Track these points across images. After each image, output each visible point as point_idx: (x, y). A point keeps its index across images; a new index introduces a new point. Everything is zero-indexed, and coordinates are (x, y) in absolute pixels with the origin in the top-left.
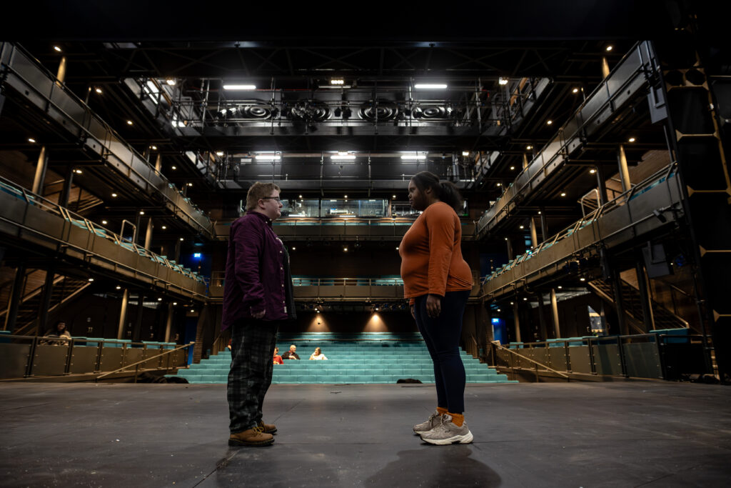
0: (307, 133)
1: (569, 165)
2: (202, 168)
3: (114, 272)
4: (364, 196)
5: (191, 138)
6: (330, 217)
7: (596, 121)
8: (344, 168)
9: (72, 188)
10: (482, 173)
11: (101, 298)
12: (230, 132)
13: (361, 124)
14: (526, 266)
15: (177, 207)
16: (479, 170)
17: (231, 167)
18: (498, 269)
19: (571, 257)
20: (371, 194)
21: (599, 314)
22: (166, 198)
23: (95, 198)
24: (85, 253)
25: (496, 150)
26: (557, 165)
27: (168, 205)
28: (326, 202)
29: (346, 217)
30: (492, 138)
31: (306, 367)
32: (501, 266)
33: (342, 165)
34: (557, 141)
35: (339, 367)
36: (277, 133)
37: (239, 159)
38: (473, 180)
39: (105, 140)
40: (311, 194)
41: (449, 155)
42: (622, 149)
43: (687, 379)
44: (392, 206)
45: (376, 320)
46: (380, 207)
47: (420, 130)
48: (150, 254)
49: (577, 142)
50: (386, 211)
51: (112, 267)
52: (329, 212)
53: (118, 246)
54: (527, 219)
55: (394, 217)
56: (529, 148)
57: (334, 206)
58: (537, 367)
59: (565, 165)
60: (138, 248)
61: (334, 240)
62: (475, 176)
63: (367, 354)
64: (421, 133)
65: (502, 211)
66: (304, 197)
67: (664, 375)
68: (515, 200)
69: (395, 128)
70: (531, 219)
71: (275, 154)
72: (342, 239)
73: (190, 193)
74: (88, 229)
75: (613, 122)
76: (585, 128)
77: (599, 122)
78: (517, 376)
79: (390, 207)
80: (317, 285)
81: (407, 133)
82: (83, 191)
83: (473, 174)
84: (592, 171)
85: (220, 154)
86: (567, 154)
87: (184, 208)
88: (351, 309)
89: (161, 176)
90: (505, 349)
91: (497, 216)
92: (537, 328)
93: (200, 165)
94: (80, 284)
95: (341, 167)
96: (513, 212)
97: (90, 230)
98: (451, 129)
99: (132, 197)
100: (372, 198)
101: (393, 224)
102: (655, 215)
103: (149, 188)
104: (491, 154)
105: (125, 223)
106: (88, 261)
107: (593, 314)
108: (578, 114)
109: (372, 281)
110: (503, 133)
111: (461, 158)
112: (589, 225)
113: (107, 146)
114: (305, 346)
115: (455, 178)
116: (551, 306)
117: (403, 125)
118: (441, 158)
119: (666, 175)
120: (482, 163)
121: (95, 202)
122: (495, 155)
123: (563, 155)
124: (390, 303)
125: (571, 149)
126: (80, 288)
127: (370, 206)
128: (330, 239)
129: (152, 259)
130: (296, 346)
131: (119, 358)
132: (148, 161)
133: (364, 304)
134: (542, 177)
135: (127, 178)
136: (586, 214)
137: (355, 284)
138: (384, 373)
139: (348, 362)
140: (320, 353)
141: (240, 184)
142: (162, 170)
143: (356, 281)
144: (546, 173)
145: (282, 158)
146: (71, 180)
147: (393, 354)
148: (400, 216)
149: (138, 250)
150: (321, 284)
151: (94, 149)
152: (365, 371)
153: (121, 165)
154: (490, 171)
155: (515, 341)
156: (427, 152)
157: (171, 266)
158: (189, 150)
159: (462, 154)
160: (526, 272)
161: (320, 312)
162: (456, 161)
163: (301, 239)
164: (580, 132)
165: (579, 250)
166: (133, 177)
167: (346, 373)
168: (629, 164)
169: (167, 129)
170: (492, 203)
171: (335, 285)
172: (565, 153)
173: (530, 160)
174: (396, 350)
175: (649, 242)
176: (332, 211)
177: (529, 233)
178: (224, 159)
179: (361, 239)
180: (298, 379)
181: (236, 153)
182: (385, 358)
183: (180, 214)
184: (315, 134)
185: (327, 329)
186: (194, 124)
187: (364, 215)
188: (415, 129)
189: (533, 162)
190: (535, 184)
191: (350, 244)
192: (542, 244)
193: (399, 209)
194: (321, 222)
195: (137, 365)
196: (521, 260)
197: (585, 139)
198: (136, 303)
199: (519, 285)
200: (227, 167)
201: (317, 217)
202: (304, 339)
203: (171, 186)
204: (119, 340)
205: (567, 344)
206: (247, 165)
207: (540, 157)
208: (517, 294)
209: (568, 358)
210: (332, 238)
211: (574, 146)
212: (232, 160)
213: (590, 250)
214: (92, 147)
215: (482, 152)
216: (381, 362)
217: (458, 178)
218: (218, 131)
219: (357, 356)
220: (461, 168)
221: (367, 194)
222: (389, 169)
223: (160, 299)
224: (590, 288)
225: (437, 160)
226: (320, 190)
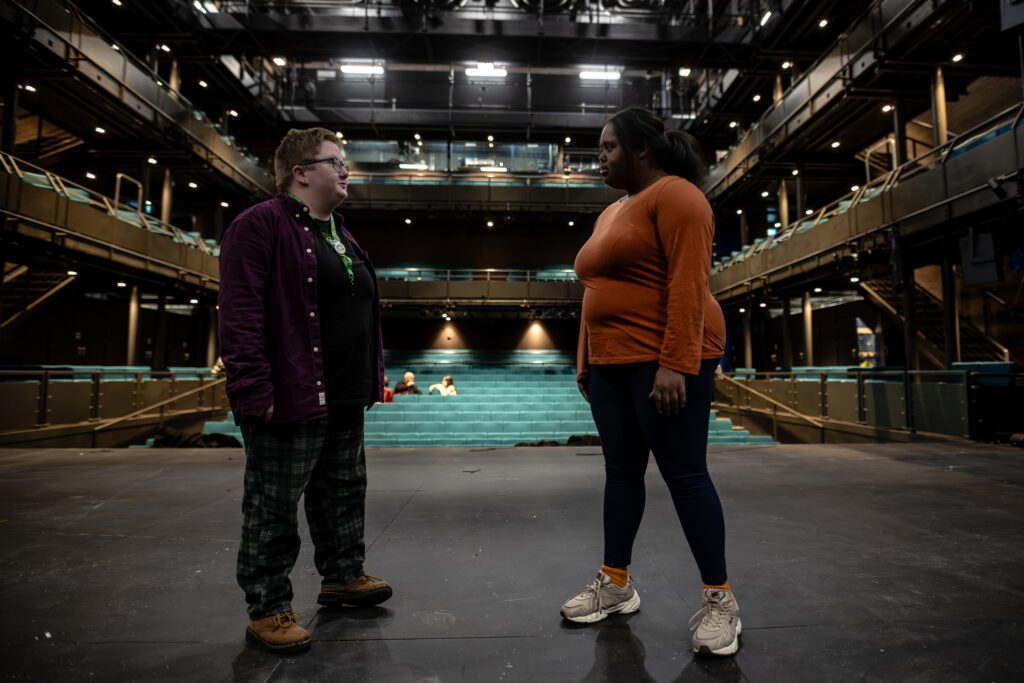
0: (425, 27)
1: (851, 97)
2: (252, 86)
3: (109, 261)
4: (522, 139)
5: (228, 32)
6: (465, 171)
7: (904, 24)
8: (487, 89)
9: (20, 118)
10: (708, 104)
11: (98, 300)
12: (294, 24)
13: (515, 17)
14: (770, 257)
15: (212, 153)
16: (703, 99)
17: (302, 86)
18: (724, 258)
19: (842, 247)
20: (531, 134)
21: (873, 328)
22: (192, 138)
23: (68, 135)
24: (52, 231)
25: (733, 66)
26: (832, 95)
27: (196, 149)
28: (459, 146)
29: (492, 171)
30: (729, 46)
31: (428, 408)
32: (729, 255)
33: (486, 86)
34: (836, 55)
35: (479, 408)
36: (374, 28)
37: (314, 72)
38: (693, 117)
39: (70, 32)
40: (435, 133)
41: (656, 74)
42: (939, 73)
43: (1006, 440)
44: (565, 155)
45: (536, 332)
46: (545, 155)
47: (612, 29)
48: (170, 230)
49: (869, 59)
50: (554, 163)
51: (104, 254)
52: (463, 163)
53: (113, 218)
54: (775, 181)
55: (567, 173)
56: (786, 65)
57: (472, 153)
58: (775, 408)
59: (845, 96)
60: (148, 219)
61: (472, 208)
62: (696, 110)
63: (521, 386)
64: (614, 35)
65: (736, 169)
66: (422, 139)
67: (970, 433)
68: (759, 151)
69: (572, 25)
70: (780, 183)
71: (373, 64)
72: (485, 208)
73: (232, 128)
74: (54, 190)
75: (933, 26)
76: (884, 35)
77: (909, 25)
78: (743, 418)
79: (562, 156)
80: (445, 279)
81: (592, 35)
82: (45, 123)
83: (693, 106)
84: (887, 109)
85: (280, 62)
86: (851, 78)
87: (224, 154)
88: (499, 315)
89: (180, 99)
90: (728, 378)
91: (729, 176)
92: (776, 347)
93: (247, 80)
94: (57, 279)
95: (484, 89)
96: (754, 170)
97: (58, 190)
98: (664, 29)
99: (131, 133)
100: (532, 141)
101: (565, 186)
102: (990, 187)
103: (160, 119)
104: (724, 73)
105: (122, 179)
106: (59, 243)
107: (863, 330)
108: (875, 11)
109: (531, 274)
110: (747, 39)
111: (676, 79)
112: (877, 197)
113: (75, 44)
114: (427, 372)
115: (664, 112)
116: (802, 316)
117: (585, 19)
118: (643, 79)
119: (1014, 120)
120: (709, 89)
121: (70, 142)
122: (732, 75)
123: (844, 80)
124: (558, 308)
125: (858, 70)
126: (56, 285)
127: (529, 155)
128: (465, 208)
129: (176, 240)
130: (414, 372)
131: (130, 396)
132: (155, 72)
133: (517, 308)
134: (806, 115)
135: (118, 102)
136: (872, 179)
137: (505, 279)
138: (548, 417)
139: (493, 400)
140: (450, 382)
141: (316, 113)
142: (183, 89)
143: (507, 273)
144: (812, 108)
145: (387, 72)
146: (16, 103)
147: (562, 386)
148: (575, 171)
149: (147, 222)
150: (452, 279)
151: (51, 48)
152: (520, 415)
153: (103, 76)
154: (721, 102)
155: (743, 365)
156: (622, 68)
157: (207, 249)
158: (227, 53)
159: (677, 72)
160: (769, 265)
161: (452, 319)
162: (668, 84)
163: (419, 206)
164: (876, 42)
165: (857, 236)
166: (127, 99)
167: (491, 418)
168: (949, 98)
169: (184, 16)
170: (721, 154)
171: (475, 279)
172: (847, 76)
173: (786, 86)
174: (566, 380)
175: (971, 230)
176: (469, 162)
177: (776, 203)
178: (287, 70)
179: (516, 209)
180: (415, 428)
181: (309, 60)
182: (549, 392)
183: (216, 163)
184: (439, 31)
185: (461, 344)
186: (235, 9)
187: (520, 169)
188: (604, 28)
189: (790, 92)
190: (794, 126)
191: (497, 216)
192: (796, 223)
193: (575, 160)
194: (450, 179)
195: (162, 407)
196: (762, 247)
197: (883, 54)
198: (154, 307)
199: (757, 285)
200: (295, 84)
201: (444, 172)
202: (426, 360)
203: (199, 116)
204: (130, 368)
205: (824, 377)
206: (328, 81)
207: (805, 83)
208: (751, 298)
209: (824, 399)
210: (469, 206)
211: (863, 65)
212: (302, 72)
213: (875, 238)
214: (46, 44)
215: (711, 71)
216: (544, 399)
217: (670, 112)
218: (274, 22)
219: (507, 389)
220: (674, 94)
221: (525, 135)
222: (562, 94)
223: (194, 301)
224: (862, 292)
225: (638, 81)
226: (448, 127)
